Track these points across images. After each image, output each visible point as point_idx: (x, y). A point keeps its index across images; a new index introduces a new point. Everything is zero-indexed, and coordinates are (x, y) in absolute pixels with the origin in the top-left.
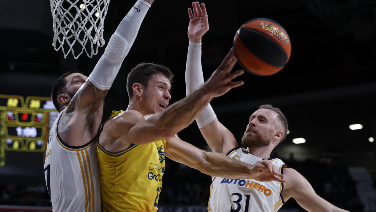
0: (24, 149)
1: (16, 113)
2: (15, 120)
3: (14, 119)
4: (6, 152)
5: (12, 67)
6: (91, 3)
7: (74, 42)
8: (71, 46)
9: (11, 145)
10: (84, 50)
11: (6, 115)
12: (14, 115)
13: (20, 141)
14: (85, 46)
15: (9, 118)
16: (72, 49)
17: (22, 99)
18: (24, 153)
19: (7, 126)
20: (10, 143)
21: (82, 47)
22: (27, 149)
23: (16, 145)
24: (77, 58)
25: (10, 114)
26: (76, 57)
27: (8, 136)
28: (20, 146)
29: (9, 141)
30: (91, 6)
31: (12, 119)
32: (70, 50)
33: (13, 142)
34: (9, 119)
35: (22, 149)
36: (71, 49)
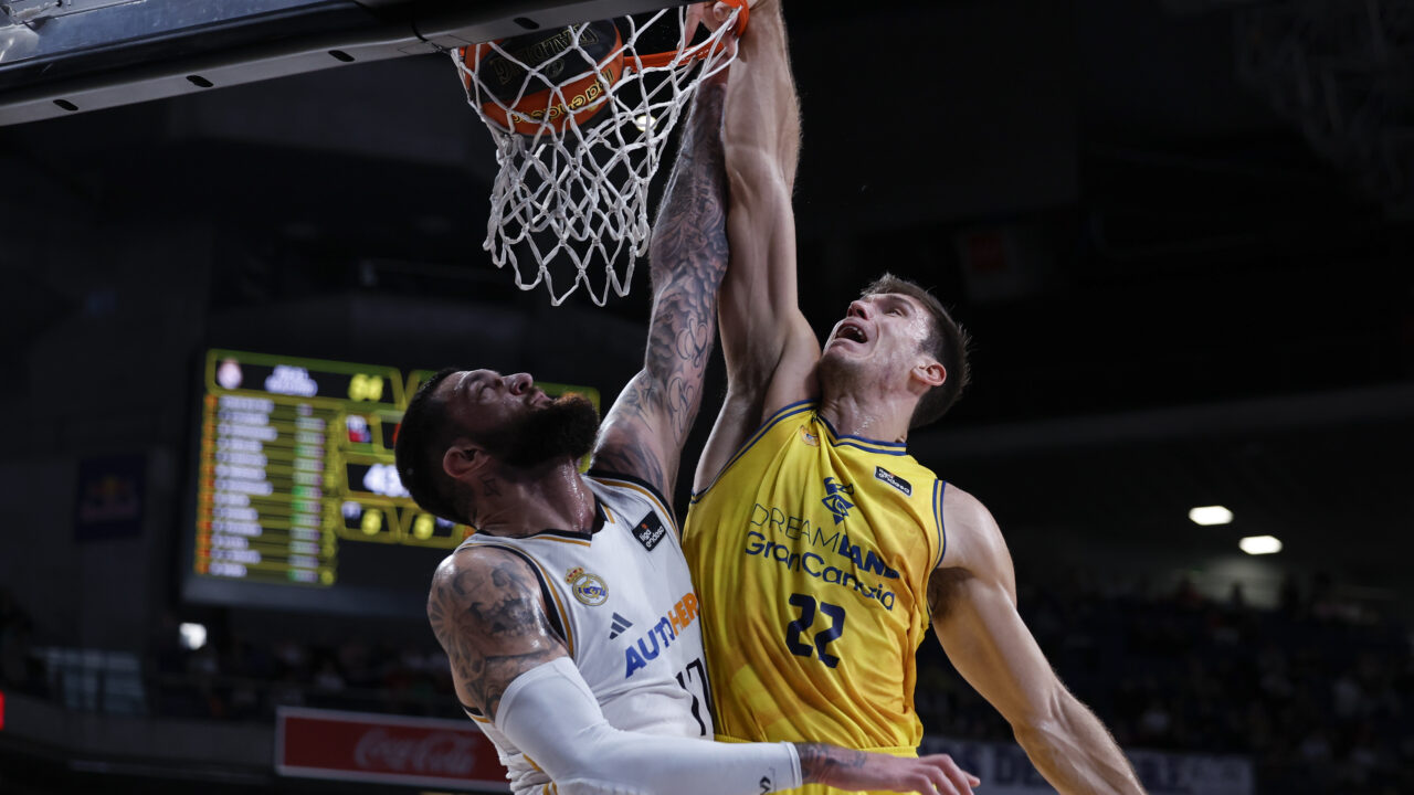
0: (398, 534)
1: (376, 421)
2: (371, 442)
3: (367, 439)
4: (341, 542)
5: (368, 276)
6: (602, 136)
7: (554, 253)
8: (543, 264)
9: (355, 522)
10: (582, 280)
11: (344, 425)
12: (368, 428)
13: (387, 511)
14: (586, 270)
15: (354, 437)
16: (547, 273)
17: (396, 377)
18: (398, 548)
19: (345, 462)
20: (354, 516)
21: (576, 271)
22: (406, 535)
23: (372, 523)
24: (559, 302)
25: (357, 423)
26: (558, 299)
27: (349, 491)
28: (385, 526)
29: (352, 508)
30: (603, 144)
31: (361, 438)
32: (539, 274)
33: (363, 513)
34: (352, 440)
35: (391, 534)
36: (543, 274)
